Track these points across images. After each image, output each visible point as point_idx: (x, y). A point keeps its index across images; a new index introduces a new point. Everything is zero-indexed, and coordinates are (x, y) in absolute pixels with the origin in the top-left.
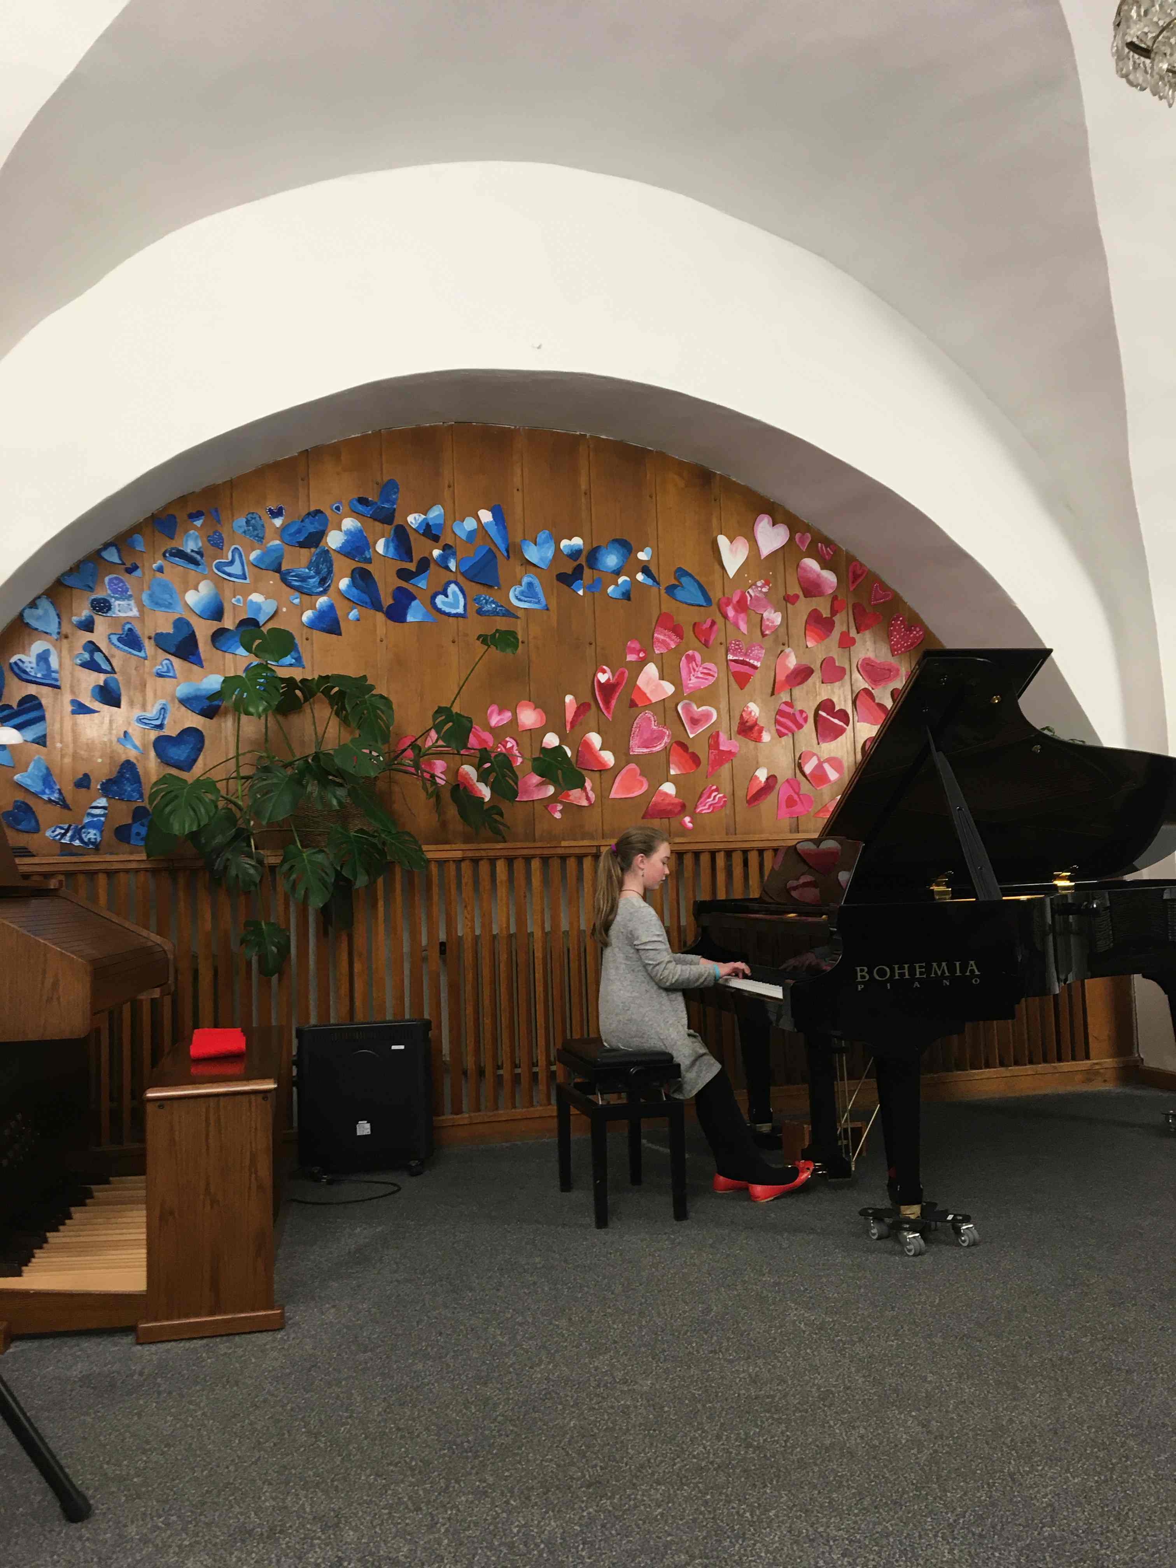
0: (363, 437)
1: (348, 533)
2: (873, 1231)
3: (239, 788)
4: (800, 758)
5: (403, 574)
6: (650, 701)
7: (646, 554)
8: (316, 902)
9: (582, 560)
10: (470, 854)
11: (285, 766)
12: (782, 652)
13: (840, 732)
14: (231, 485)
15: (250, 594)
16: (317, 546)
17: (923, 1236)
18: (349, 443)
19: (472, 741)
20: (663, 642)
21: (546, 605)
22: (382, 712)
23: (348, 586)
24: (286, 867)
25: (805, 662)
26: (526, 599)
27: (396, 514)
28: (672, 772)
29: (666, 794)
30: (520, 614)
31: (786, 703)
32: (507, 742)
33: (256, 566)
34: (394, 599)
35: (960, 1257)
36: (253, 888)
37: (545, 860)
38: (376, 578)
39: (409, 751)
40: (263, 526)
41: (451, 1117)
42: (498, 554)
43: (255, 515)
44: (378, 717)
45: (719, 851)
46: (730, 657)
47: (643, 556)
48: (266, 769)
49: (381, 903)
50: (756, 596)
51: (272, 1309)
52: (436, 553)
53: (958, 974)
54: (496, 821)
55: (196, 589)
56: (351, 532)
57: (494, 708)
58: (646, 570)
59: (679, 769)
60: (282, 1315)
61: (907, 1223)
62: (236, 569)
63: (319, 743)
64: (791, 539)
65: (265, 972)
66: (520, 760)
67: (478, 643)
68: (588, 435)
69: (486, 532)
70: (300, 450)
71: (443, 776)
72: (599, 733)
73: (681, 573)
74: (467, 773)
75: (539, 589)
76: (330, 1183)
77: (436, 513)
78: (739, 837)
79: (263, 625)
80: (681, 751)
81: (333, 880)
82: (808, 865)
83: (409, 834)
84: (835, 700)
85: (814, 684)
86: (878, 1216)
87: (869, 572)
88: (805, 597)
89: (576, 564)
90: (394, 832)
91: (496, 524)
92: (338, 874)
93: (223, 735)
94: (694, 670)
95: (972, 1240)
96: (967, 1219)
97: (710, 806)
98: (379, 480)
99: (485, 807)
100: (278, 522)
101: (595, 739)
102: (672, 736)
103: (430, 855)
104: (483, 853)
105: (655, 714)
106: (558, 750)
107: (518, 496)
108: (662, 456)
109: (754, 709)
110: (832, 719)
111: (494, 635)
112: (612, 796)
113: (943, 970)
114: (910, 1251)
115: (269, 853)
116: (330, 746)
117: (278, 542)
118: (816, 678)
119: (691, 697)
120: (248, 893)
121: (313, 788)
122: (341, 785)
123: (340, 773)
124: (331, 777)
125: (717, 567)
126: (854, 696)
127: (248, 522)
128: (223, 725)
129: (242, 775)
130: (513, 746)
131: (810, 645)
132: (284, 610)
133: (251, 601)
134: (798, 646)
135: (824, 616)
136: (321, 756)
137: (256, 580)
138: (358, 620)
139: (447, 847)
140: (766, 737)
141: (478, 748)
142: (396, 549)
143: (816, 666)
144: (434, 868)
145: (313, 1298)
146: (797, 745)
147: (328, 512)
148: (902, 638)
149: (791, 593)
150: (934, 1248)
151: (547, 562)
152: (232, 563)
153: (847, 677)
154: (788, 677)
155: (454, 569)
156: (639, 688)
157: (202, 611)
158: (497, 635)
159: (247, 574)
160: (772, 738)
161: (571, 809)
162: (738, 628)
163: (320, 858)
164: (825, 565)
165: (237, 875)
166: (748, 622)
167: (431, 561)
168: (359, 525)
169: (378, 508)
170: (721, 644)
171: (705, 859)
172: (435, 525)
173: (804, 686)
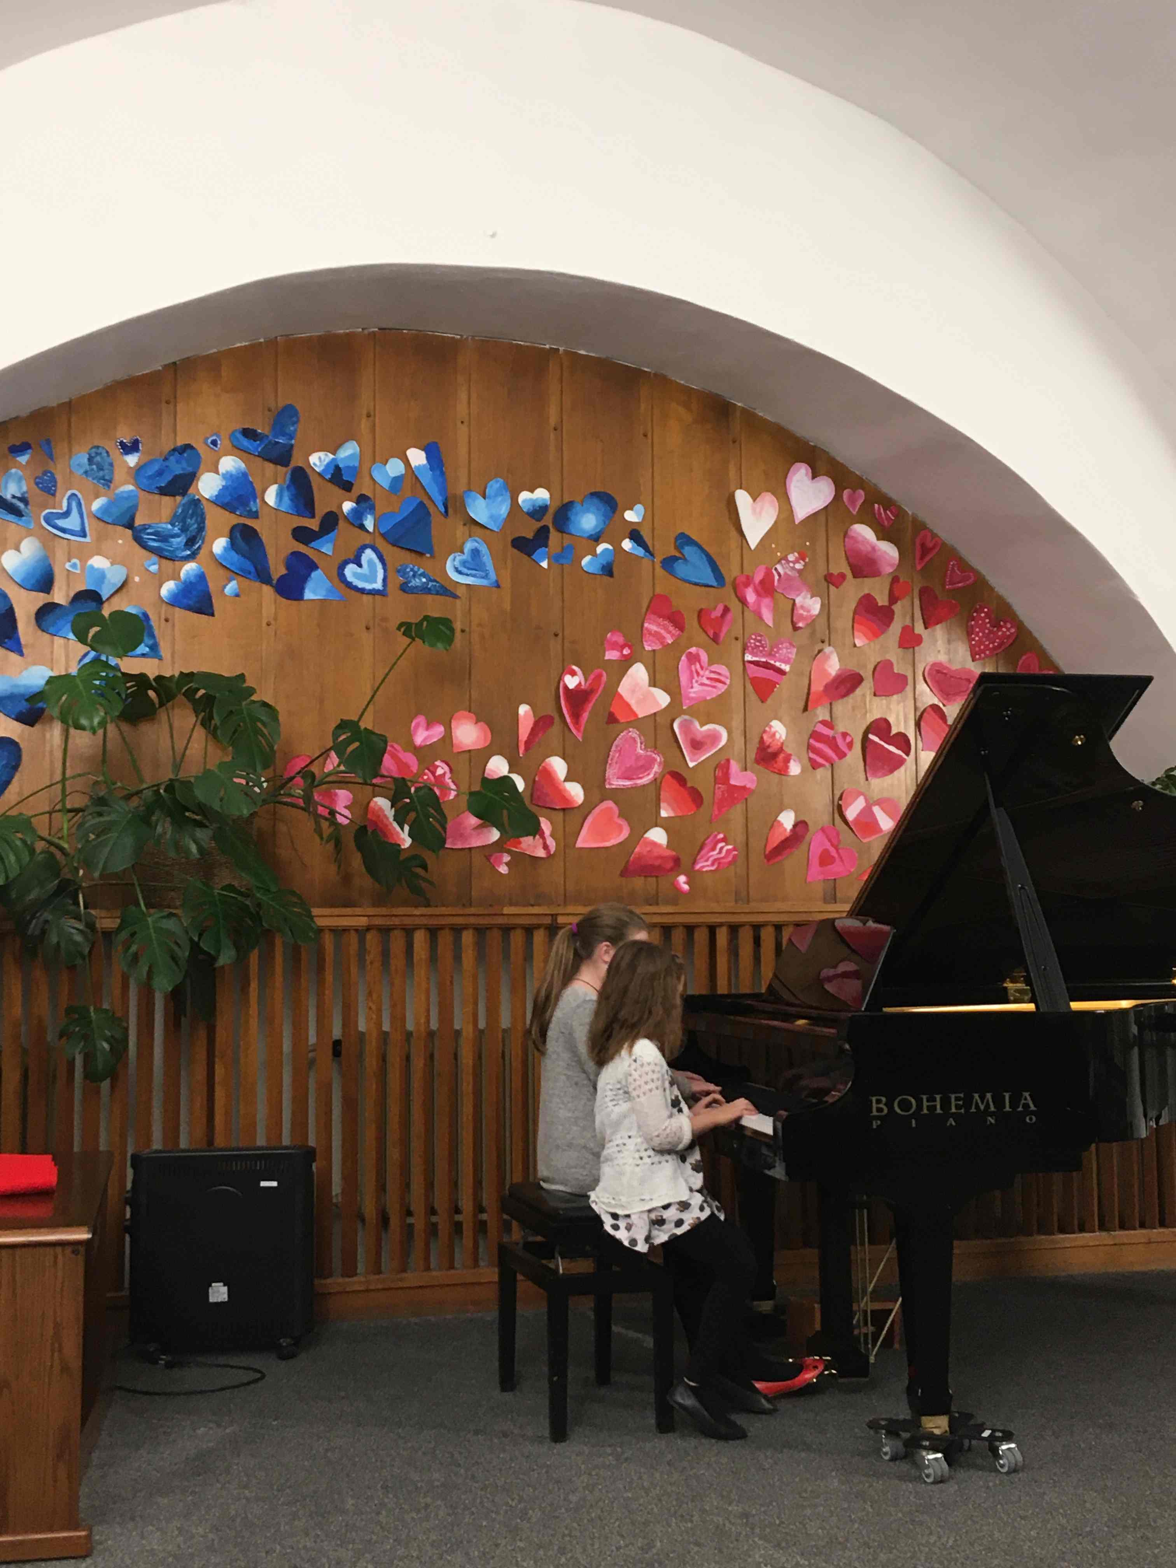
0: (252, 346)
1: (227, 476)
2: (886, 1449)
3: (65, 826)
4: (840, 798)
5: (302, 535)
6: (635, 715)
7: (637, 514)
8: (163, 985)
9: (548, 520)
10: (378, 921)
11: (128, 797)
12: (820, 651)
13: (897, 763)
14: (69, 407)
15: (91, 556)
16: (184, 494)
17: (946, 1458)
18: (231, 353)
19: (388, 764)
20: (658, 636)
21: (497, 581)
22: (264, 724)
23: (225, 549)
24: (124, 935)
25: (852, 666)
26: (469, 572)
27: (295, 453)
28: (664, 814)
29: (654, 844)
30: (459, 593)
31: (824, 723)
32: (438, 767)
33: (98, 519)
34: (287, 569)
35: (995, 1485)
36: (79, 961)
37: (481, 931)
38: (264, 539)
39: (299, 779)
40: (111, 465)
41: (340, 1280)
42: (432, 509)
43: (100, 450)
44: (258, 732)
45: (721, 925)
46: (748, 657)
47: (632, 516)
48: (101, 801)
49: (254, 985)
50: (785, 573)
51: (76, 1529)
52: (348, 506)
53: (1008, 1109)
54: (418, 876)
55: (18, 549)
56: (231, 476)
57: (421, 719)
58: (635, 536)
59: (673, 810)
60: (89, 1537)
61: (927, 1439)
62: (72, 522)
63: (177, 767)
64: (837, 497)
65: (92, 1076)
66: (453, 794)
67: (400, 633)
68: (561, 349)
69: (417, 478)
70: (167, 362)
71: (347, 813)
72: (564, 759)
73: (684, 540)
74: (381, 809)
75: (487, 558)
76: (169, 1366)
77: (349, 451)
78: (754, 906)
79: (108, 599)
80: (677, 786)
81: (187, 954)
82: (849, 947)
83: (293, 893)
84: (891, 720)
85: (864, 695)
86: (893, 1429)
87: (944, 544)
88: (854, 577)
89: (540, 524)
90: (274, 889)
91: (432, 469)
92: (195, 947)
93: (48, 749)
94: (698, 674)
95: (1013, 1465)
96: (1008, 1437)
97: (715, 860)
98: (273, 405)
99: (402, 858)
100: (132, 460)
101: (558, 766)
102: (665, 764)
103: (321, 922)
104: (396, 921)
105: (642, 733)
106: (505, 780)
107: (463, 430)
108: (661, 381)
109: (779, 729)
110: (886, 746)
111: (419, 625)
112: (580, 844)
113: (988, 1103)
114: (928, 1476)
115: (103, 913)
116: (192, 770)
117: (131, 487)
118: (866, 688)
119: (693, 712)
120: (72, 968)
121: (164, 827)
122: (200, 825)
123: (202, 809)
124: (187, 814)
125: (734, 533)
126: (918, 714)
127: (90, 460)
128: (48, 735)
129: (69, 806)
130: (444, 774)
131: (858, 643)
132: (137, 579)
133: (92, 567)
134: (844, 644)
135: (880, 604)
136: (177, 785)
137: (100, 538)
138: (237, 595)
139: (348, 911)
140: (795, 769)
141: (396, 776)
142: (291, 500)
143: (867, 674)
144: (328, 940)
145: (133, 1519)
146: (836, 782)
147: (202, 450)
148: (987, 636)
149: (835, 571)
150: (962, 1474)
151: (500, 522)
152: (66, 514)
153: (909, 688)
154: (827, 687)
155: (371, 529)
156: (621, 697)
157: (23, 580)
158: (425, 623)
159: (87, 529)
160: (803, 771)
161: (521, 861)
162: (760, 617)
163: (170, 924)
164: (883, 534)
165: (58, 943)
166: (775, 610)
167: (340, 517)
168: (243, 465)
169: (270, 442)
170: (737, 639)
171: (701, 936)
172: (348, 467)
173: (850, 700)
